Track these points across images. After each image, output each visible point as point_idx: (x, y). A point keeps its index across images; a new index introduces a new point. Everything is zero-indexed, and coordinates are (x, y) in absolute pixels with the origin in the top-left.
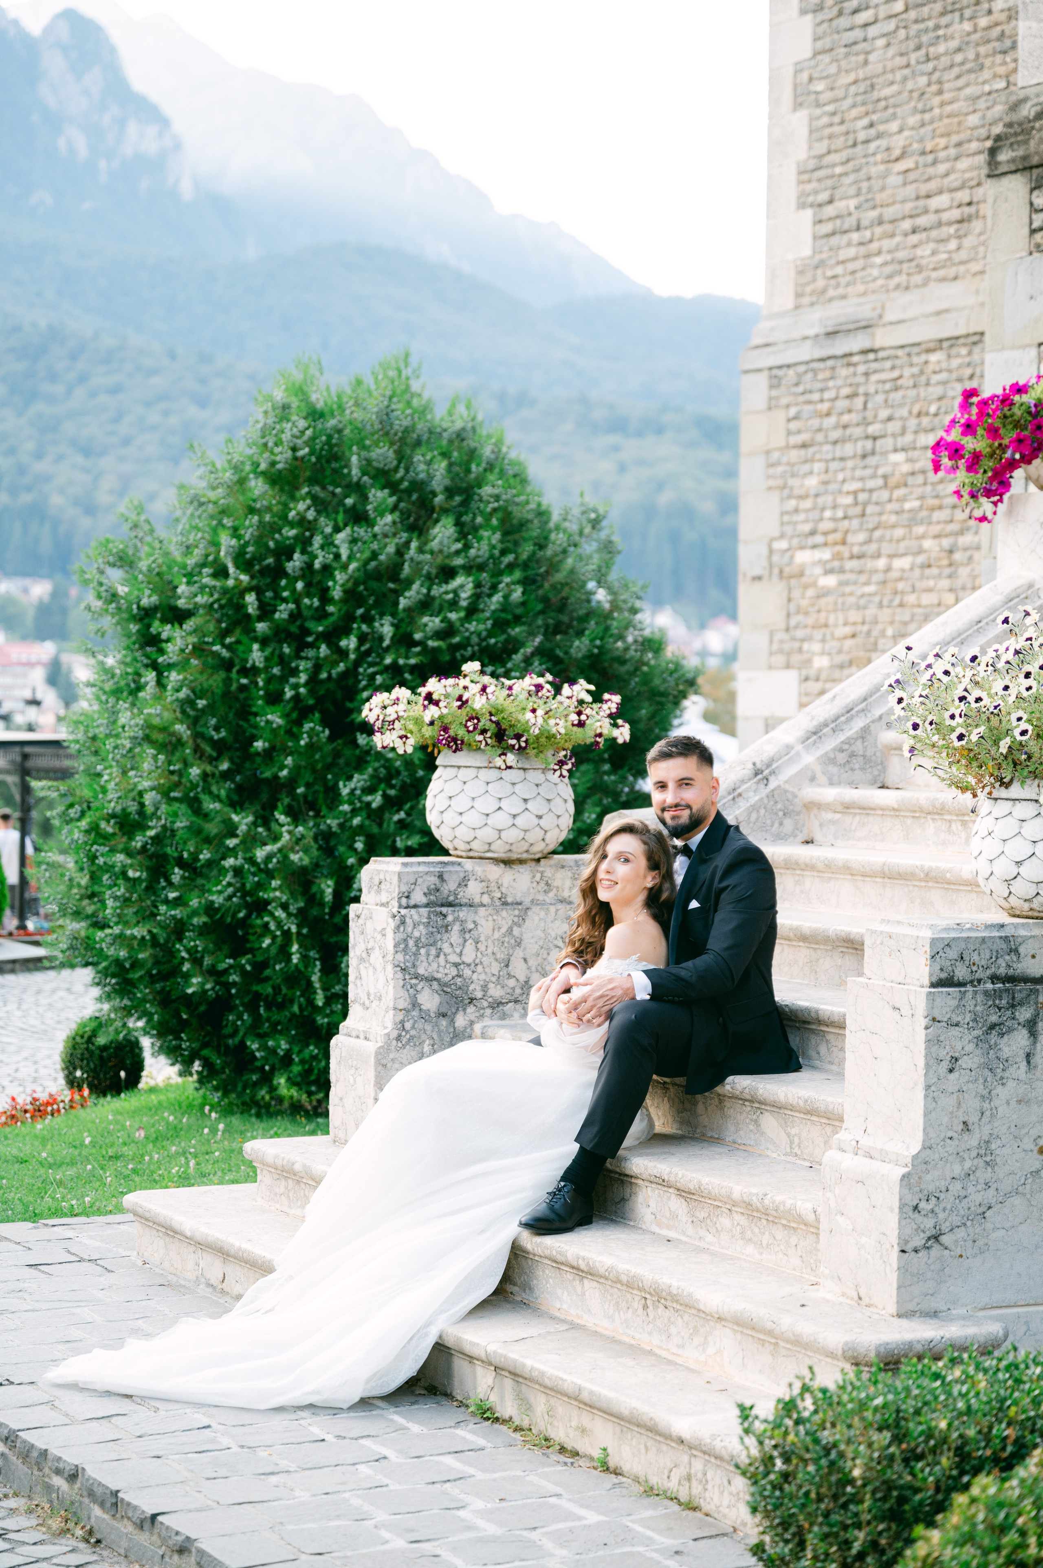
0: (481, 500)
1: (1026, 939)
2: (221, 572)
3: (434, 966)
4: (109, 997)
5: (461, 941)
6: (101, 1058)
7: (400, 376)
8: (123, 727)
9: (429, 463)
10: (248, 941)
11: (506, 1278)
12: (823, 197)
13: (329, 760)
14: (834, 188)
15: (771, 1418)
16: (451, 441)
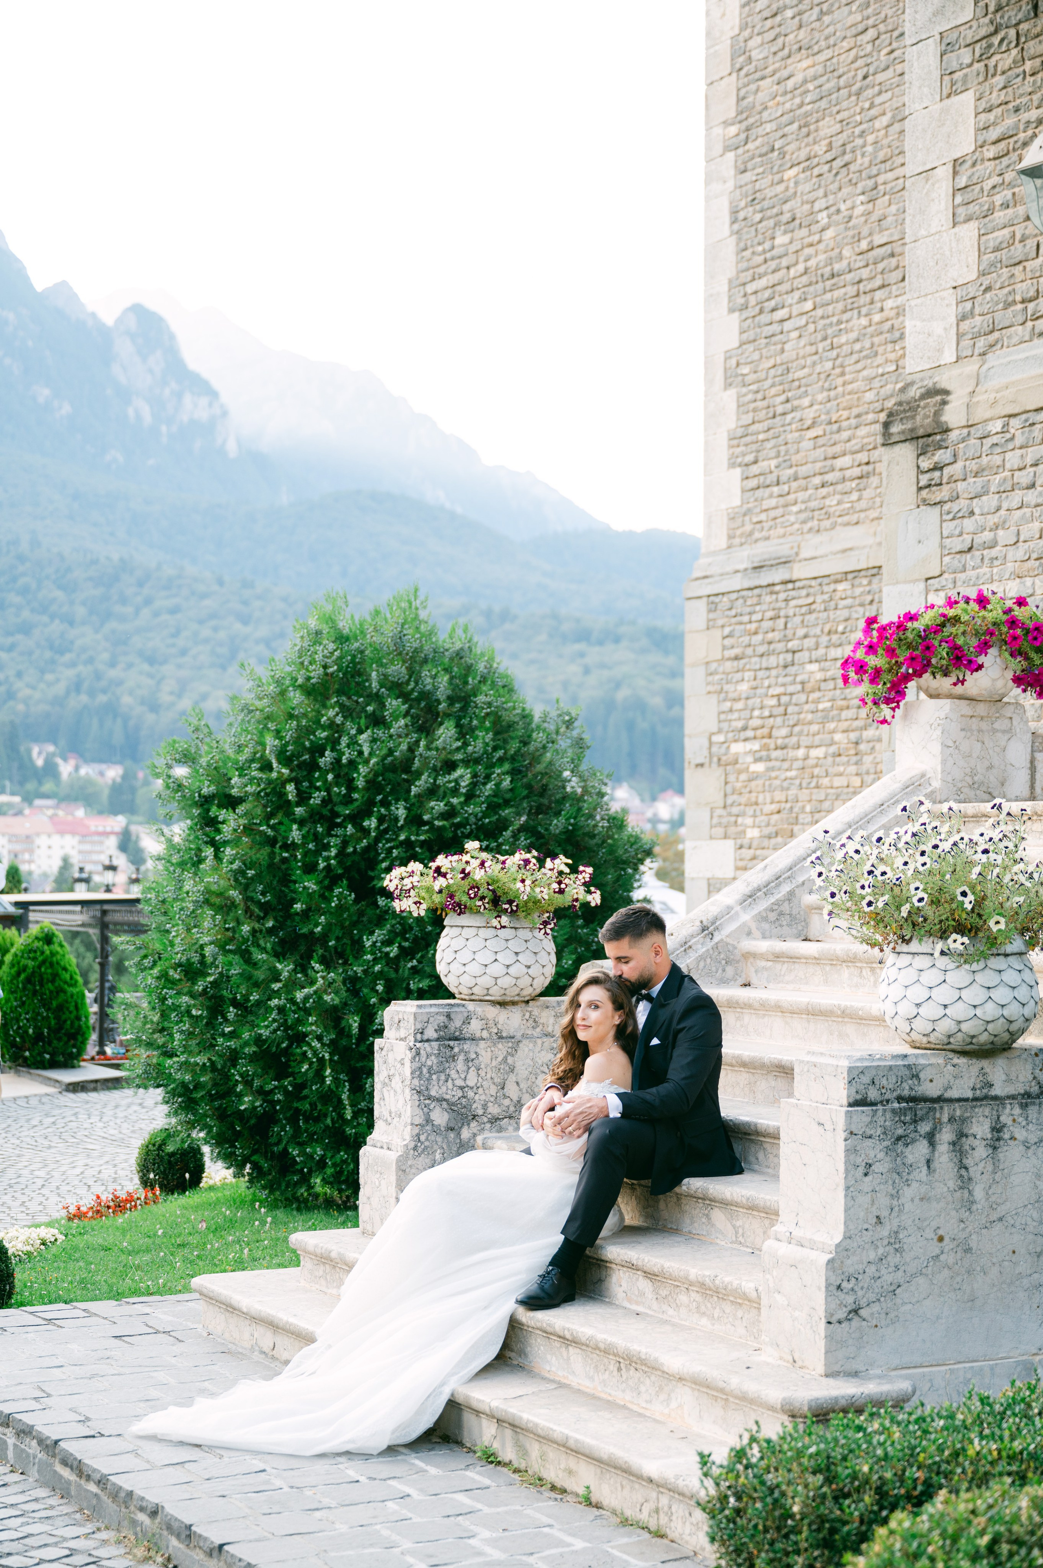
0: (476, 707)
1: (924, 1067)
2: (267, 767)
3: (444, 1089)
4: (176, 1113)
5: (465, 1068)
6: (169, 1162)
7: (410, 607)
8: (188, 893)
9: (434, 677)
10: (290, 1066)
11: (506, 1346)
12: (750, 458)
13: (355, 918)
14: (758, 451)
15: (725, 1463)
16: (452, 659)
